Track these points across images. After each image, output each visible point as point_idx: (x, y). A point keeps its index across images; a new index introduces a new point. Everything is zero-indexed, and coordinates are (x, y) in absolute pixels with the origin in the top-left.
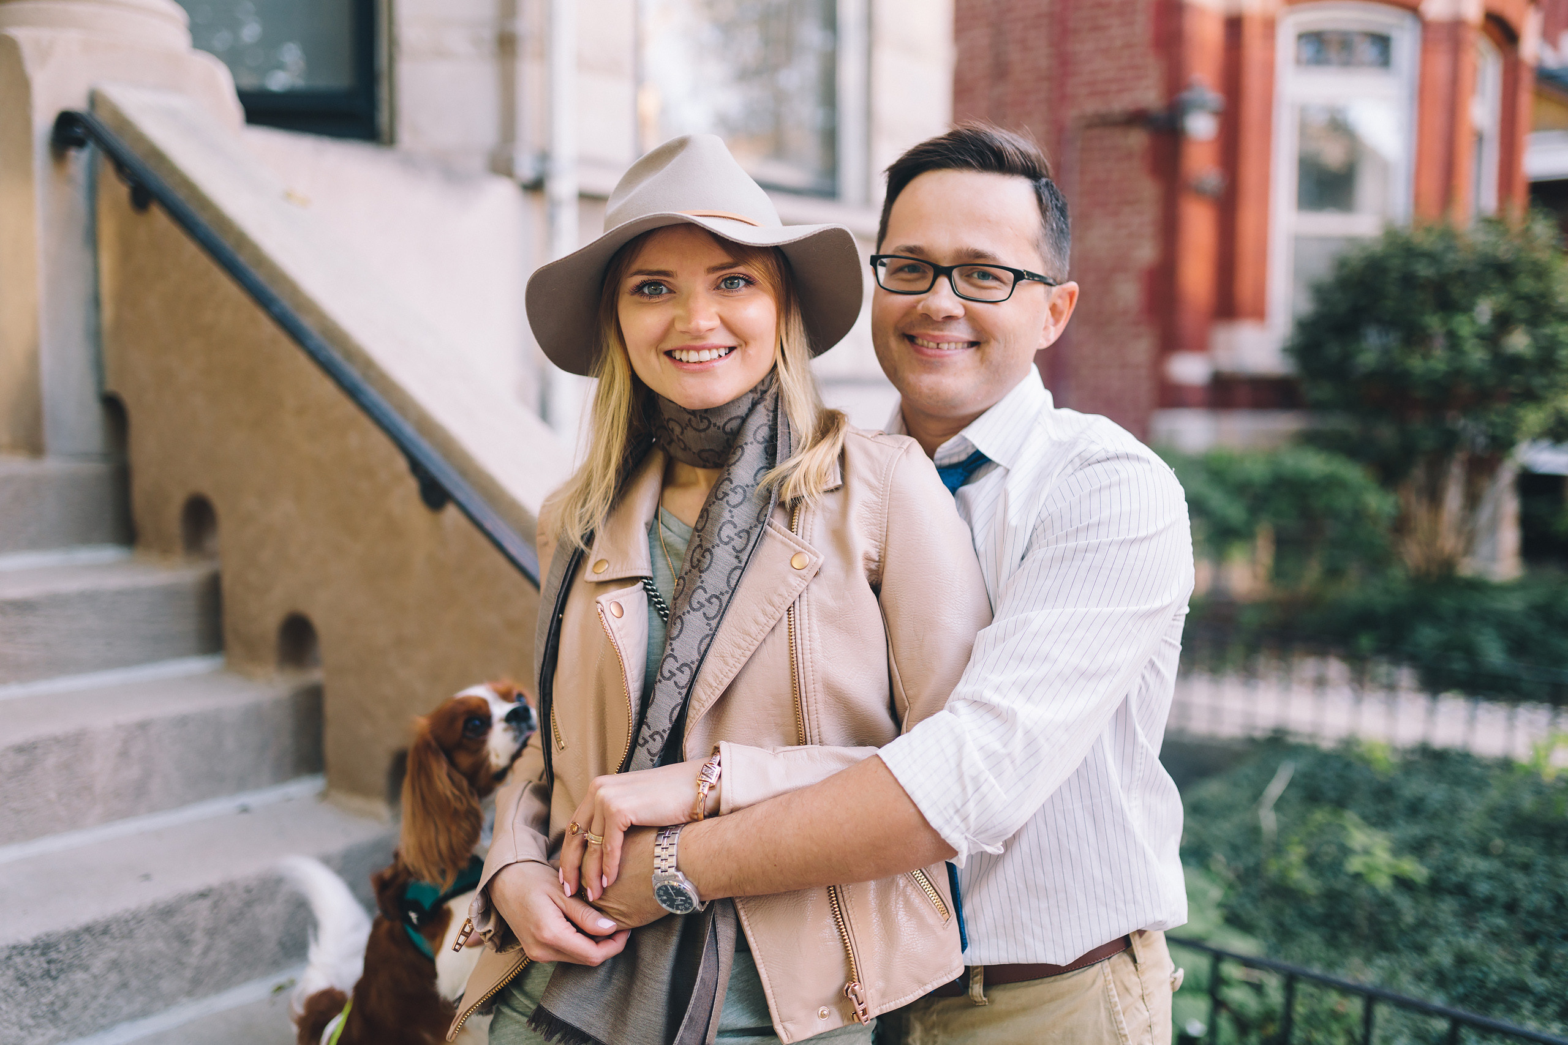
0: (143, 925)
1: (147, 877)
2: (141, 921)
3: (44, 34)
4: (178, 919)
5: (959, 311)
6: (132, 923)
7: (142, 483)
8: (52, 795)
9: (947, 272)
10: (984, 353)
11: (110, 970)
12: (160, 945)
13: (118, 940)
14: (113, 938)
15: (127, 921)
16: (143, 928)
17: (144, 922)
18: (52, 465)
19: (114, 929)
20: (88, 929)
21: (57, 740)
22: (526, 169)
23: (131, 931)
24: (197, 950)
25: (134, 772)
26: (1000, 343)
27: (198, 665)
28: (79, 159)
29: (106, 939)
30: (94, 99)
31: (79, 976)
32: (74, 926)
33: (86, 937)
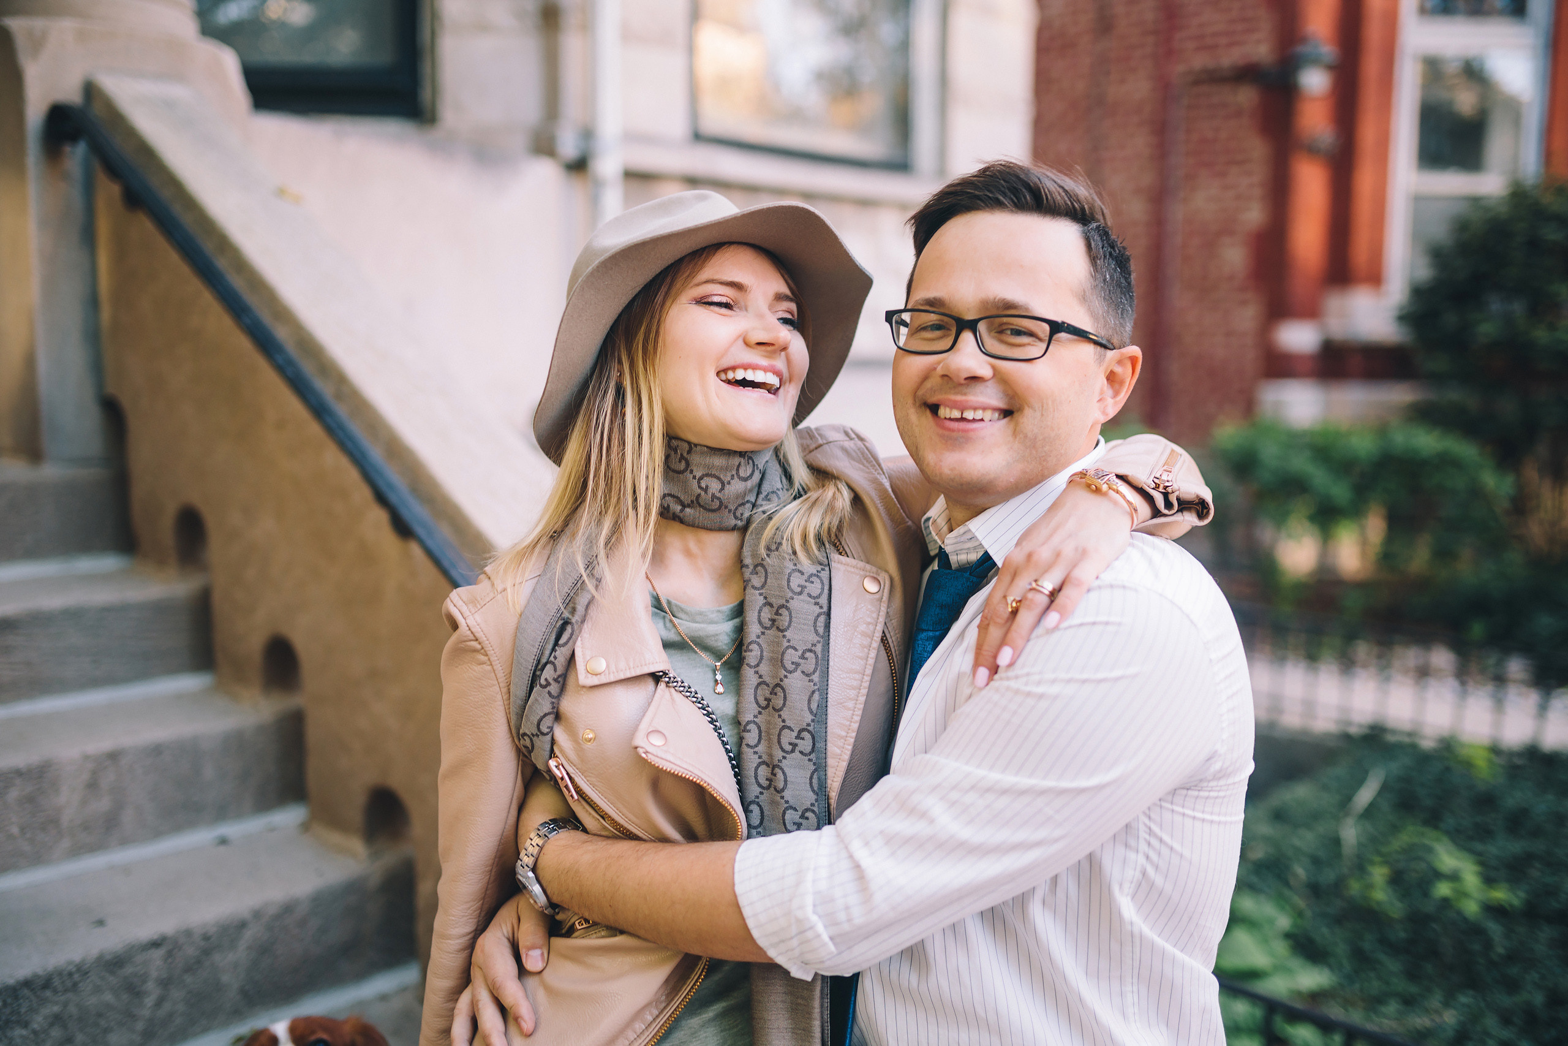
0: (88, 977)
1: (100, 923)
2: (87, 973)
3: (38, 23)
4: (128, 970)
5: (985, 371)
6: (76, 977)
7: (139, 490)
8: (15, 830)
9: (972, 326)
10: (1017, 424)
11: (52, 1025)
12: (108, 997)
13: (60, 994)
14: (55, 991)
15: (70, 974)
16: (88, 981)
17: (89, 975)
18: (50, 472)
19: (56, 982)
20: (27, 984)
21: (19, 773)
22: (569, 147)
23: (75, 985)
24: (149, 1001)
25: (103, 804)
26: (1035, 411)
27: (191, 683)
28: (76, 155)
29: (48, 993)
30: (90, 90)
31: (18, 1032)
32: (11, 982)
33: (26, 992)
